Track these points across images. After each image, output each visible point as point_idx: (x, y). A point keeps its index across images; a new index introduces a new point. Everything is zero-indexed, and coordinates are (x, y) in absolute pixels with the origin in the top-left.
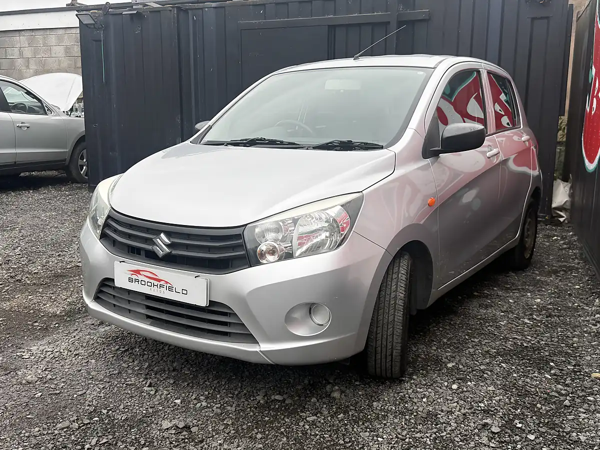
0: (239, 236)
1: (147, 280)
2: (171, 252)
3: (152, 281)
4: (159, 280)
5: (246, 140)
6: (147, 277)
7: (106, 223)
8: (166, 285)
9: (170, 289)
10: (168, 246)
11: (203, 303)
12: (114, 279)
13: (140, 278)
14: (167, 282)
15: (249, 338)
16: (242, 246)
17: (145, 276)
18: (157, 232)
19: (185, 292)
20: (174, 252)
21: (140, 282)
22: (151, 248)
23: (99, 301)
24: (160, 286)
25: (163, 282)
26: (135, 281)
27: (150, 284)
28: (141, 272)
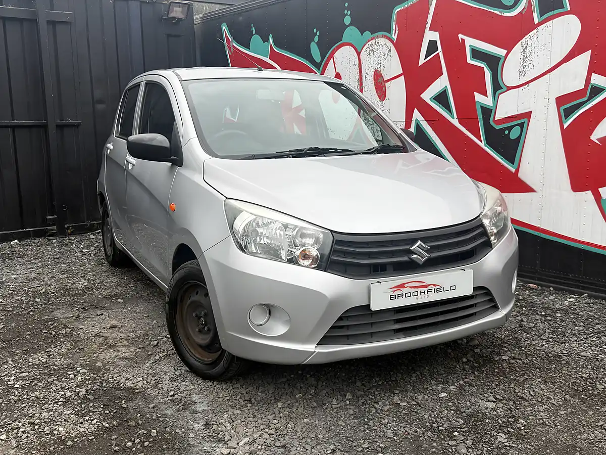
0: (482, 225)
1: (412, 290)
2: (432, 256)
4: (426, 286)
7: (335, 249)
8: (433, 288)
9: (439, 290)
10: (426, 251)
11: (469, 291)
12: (370, 305)
13: (404, 291)
14: (435, 285)
15: (495, 308)
17: (410, 287)
21: (404, 296)
22: (406, 258)
23: (324, 341)
24: (428, 292)
25: (430, 286)
26: (398, 296)
27: (416, 294)
28: (405, 285)
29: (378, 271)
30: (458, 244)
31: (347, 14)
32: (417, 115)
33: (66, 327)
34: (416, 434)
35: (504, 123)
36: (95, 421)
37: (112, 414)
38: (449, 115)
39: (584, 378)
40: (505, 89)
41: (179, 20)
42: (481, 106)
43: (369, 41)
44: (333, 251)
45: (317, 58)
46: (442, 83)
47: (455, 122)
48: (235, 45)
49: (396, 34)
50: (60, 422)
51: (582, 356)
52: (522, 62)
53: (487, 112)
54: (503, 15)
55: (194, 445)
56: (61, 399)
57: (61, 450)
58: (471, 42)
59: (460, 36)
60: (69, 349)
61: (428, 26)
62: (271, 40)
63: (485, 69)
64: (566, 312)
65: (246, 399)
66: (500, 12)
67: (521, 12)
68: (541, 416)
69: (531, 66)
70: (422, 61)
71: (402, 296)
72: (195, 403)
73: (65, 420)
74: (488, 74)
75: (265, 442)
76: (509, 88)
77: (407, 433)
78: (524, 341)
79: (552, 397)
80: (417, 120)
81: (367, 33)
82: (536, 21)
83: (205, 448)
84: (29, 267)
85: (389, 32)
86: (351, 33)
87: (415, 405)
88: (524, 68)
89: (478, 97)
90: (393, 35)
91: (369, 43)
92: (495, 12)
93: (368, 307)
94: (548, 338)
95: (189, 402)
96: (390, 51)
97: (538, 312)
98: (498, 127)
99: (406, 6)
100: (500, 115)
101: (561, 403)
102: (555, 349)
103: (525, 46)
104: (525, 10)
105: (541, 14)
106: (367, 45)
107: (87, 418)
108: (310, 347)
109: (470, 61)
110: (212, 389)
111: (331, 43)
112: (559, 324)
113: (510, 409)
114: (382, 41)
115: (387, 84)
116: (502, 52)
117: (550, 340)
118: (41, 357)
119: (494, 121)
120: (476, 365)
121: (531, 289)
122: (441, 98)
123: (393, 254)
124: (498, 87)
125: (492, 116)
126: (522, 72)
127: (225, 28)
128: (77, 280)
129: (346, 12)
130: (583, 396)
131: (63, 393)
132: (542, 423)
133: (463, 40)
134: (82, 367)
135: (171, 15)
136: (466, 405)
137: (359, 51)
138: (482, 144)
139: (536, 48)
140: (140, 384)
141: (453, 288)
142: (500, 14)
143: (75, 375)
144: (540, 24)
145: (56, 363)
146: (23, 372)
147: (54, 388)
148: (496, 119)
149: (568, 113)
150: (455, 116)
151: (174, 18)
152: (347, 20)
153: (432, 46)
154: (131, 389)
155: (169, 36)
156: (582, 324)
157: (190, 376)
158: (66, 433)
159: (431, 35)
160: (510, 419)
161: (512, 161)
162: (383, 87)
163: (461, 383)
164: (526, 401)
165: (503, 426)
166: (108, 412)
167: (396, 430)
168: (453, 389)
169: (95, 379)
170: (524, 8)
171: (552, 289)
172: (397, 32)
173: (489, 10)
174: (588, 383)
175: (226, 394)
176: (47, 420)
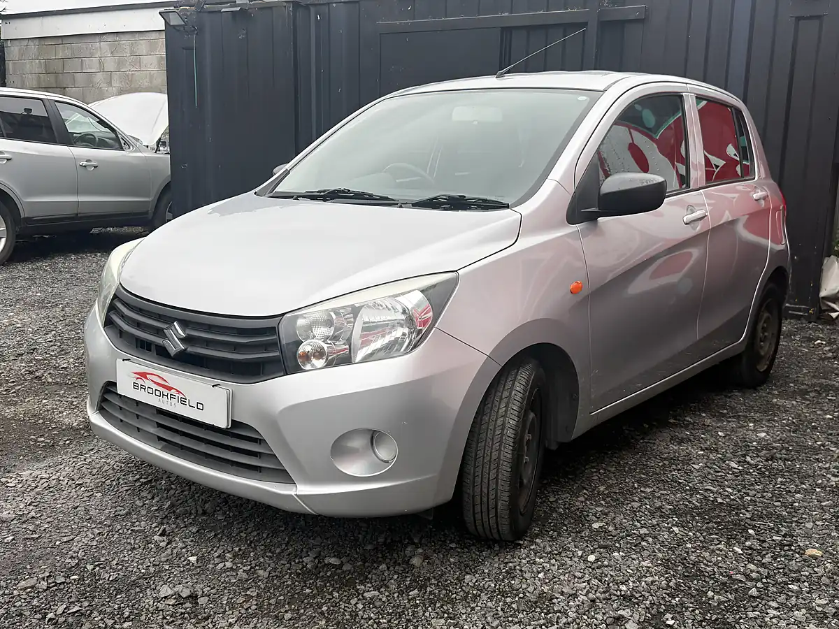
0: (273, 330)
1: (155, 387)
2: (186, 349)
3: (161, 389)
4: (170, 388)
5: (324, 191)
6: (155, 382)
7: (112, 305)
8: (177, 395)
9: (183, 401)
10: (182, 340)
11: (222, 423)
12: (116, 383)
14: (179, 392)
15: (283, 475)
16: (275, 345)
17: (153, 381)
18: (169, 320)
19: (200, 406)
20: (190, 349)
21: (146, 390)
24: (170, 397)
25: (174, 391)
26: (141, 388)
27: (159, 393)
28: (148, 376)
29: (143, 347)
71: (144, 389)
123: (157, 331)
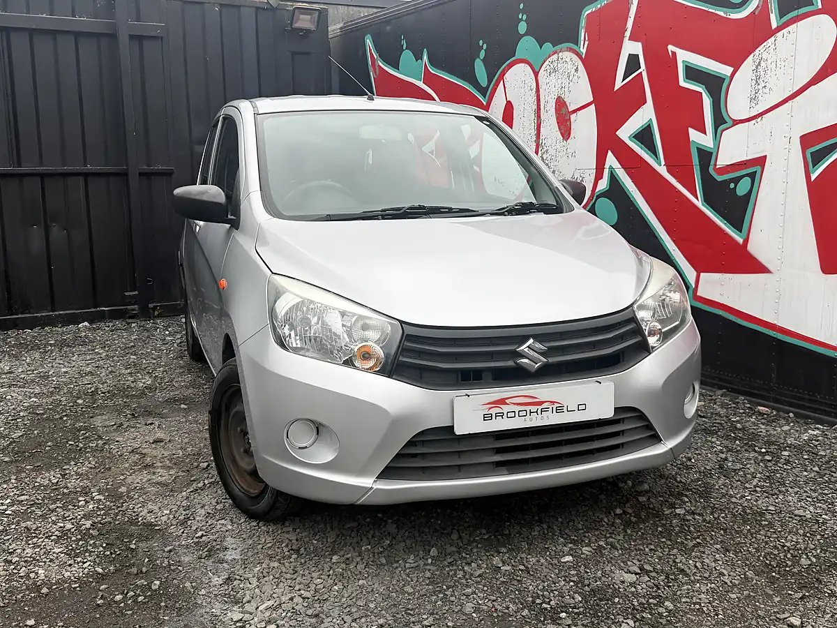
0: (633, 319)
1: (517, 408)
2: (549, 361)
3: (528, 408)
4: (540, 403)
6: (518, 404)
7: (404, 347)
8: (551, 407)
9: (560, 410)
10: (542, 354)
11: (608, 413)
12: (453, 426)
13: (505, 409)
14: (553, 402)
15: (655, 439)
17: (514, 404)
19: (582, 407)
21: (505, 416)
22: (510, 363)
23: (387, 474)
24: (542, 411)
25: (546, 404)
26: (496, 416)
27: (524, 413)
28: (507, 401)
29: (469, 379)
30: (594, 345)
31: (522, 20)
32: (611, 160)
33: (100, 438)
34: (506, 611)
35: (728, 172)
36: (88, 563)
37: (113, 556)
38: (654, 160)
39: (786, 548)
40: (731, 123)
41: (308, 31)
42: (697, 148)
43: (550, 56)
44: (402, 350)
45: (483, 81)
46: (645, 115)
47: (662, 170)
48: (381, 64)
49: (586, 46)
50: (45, 562)
51: (795, 516)
52: (753, 84)
53: (706, 156)
54: (728, 16)
55: (201, 606)
56: (57, 533)
57: (31, 599)
58: (684, 57)
59: (671, 48)
60: (91, 468)
61: (628, 34)
62: (425, 57)
63: (704, 94)
64: (798, 449)
65: (294, 547)
66: (725, 13)
67: (753, 13)
68: (700, 599)
69: (767, 90)
70: (619, 83)
71: (502, 416)
72: (226, 548)
73: (51, 561)
74: (707, 102)
75: (293, 608)
76: (736, 122)
77: (493, 609)
78: (717, 489)
79: (726, 572)
80: (611, 168)
81: (548, 45)
82: (774, 25)
83: (213, 610)
84: (88, 358)
85: (577, 43)
86: (527, 46)
87: (522, 570)
88: (756, 93)
89: (694, 135)
90: (582, 46)
91: (549, 59)
92: (717, 12)
93: (451, 428)
94: (755, 487)
95: (218, 547)
96: (577, 70)
97: (756, 448)
98: (720, 178)
99: (599, 6)
100: (723, 160)
101: (737, 582)
102: (760, 502)
103: (758, 61)
104: (759, 9)
105: (782, 14)
106: (547, 63)
107: (79, 559)
108: (367, 482)
109: (683, 83)
110: (253, 532)
111: (501, 59)
112: (780, 467)
113: (657, 586)
114: (567, 55)
115: (573, 117)
116: (725, 70)
117: (758, 489)
118: (53, 476)
119: (715, 169)
120: (634, 519)
121: (761, 414)
122: (644, 136)
123: (491, 356)
124: (720, 120)
125: (712, 163)
126: (754, 99)
127: (369, 42)
128: (140, 377)
129: (520, 16)
130: (774, 574)
131: (62, 525)
132: (698, 609)
133: (674, 53)
134: (100, 492)
135: (297, 25)
136: (595, 576)
137: (537, 70)
138: (699, 203)
139: (774, 64)
140: (164, 519)
141: (581, 407)
142: (725, 16)
143: (87, 502)
144: (779, 29)
145: (69, 485)
146: (23, 495)
147: (54, 518)
148: (718, 167)
149: (817, 158)
150: (663, 163)
151: (301, 30)
152: (522, 27)
153: (633, 61)
154: (151, 524)
155: (294, 53)
156: (816, 469)
157: (234, 513)
158: (46, 577)
159: (631, 47)
160: (651, 601)
161: (738, 226)
162: (567, 120)
163: (602, 543)
164: (687, 575)
165: (637, 610)
166: (108, 553)
167: (480, 604)
168: (585, 552)
169: (110, 509)
170: (758, 6)
171: (791, 415)
172: (586, 43)
173: (710, 10)
174: (789, 556)
175: (269, 539)
176: (29, 559)
